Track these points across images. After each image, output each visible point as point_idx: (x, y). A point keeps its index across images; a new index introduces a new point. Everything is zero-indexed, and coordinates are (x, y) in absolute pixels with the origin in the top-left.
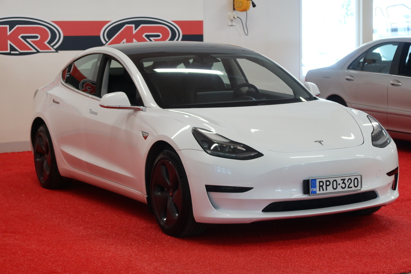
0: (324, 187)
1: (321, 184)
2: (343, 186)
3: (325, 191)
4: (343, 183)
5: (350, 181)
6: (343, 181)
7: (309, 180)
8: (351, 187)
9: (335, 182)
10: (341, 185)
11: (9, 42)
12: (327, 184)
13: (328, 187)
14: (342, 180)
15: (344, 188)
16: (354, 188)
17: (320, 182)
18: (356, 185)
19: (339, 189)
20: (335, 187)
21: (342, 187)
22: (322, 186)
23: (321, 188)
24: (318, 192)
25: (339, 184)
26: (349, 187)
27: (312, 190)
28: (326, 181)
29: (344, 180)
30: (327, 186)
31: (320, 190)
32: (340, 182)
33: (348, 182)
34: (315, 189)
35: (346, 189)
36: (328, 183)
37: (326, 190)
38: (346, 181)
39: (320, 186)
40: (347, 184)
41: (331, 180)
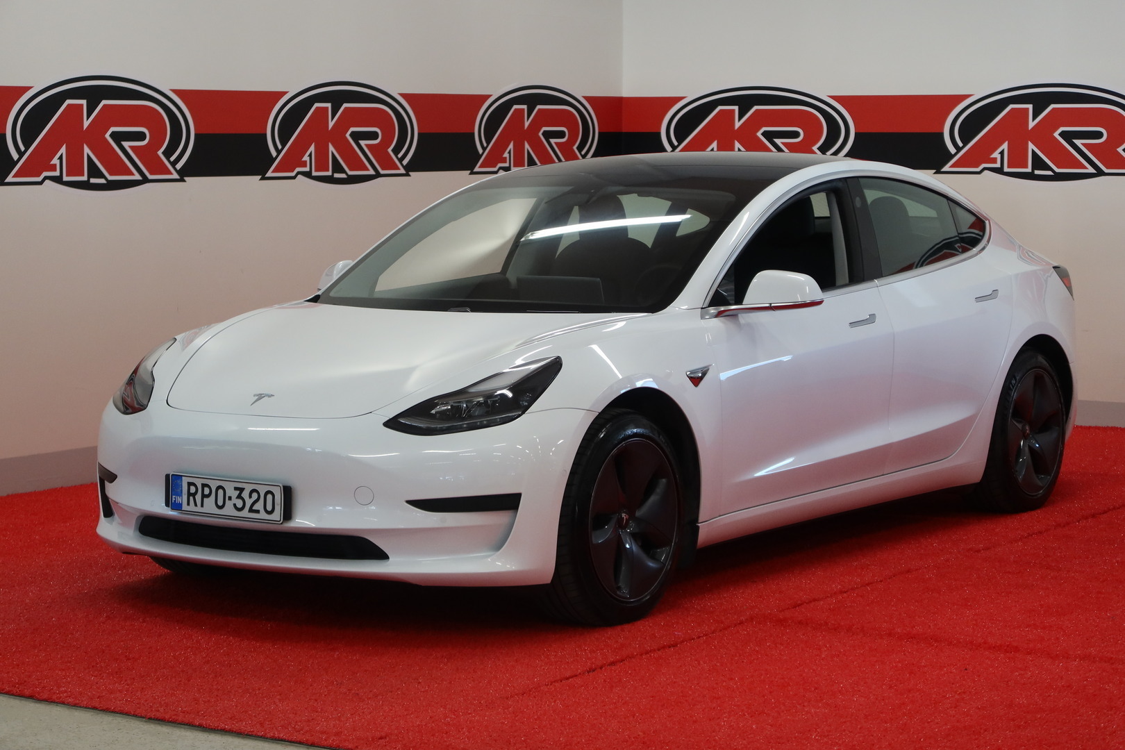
0: (198, 497)
1: (193, 489)
2: (239, 504)
3: (199, 509)
4: (239, 497)
5: (255, 496)
6: (238, 492)
7: (169, 475)
8: (258, 512)
9: (221, 492)
10: (235, 500)
11: (1031, 146)
12: (191, 492)
13: (205, 499)
14: (236, 489)
15: (240, 510)
16: (263, 515)
17: (190, 484)
18: (269, 508)
19: (229, 510)
20: (220, 503)
21: (235, 505)
22: (194, 495)
23: (191, 498)
24: (185, 507)
25: (230, 498)
26: (251, 510)
27: (174, 499)
28: (204, 486)
29: (241, 490)
30: (204, 496)
31: (188, 504)
32: (231, 492)
33: (250, 497)
34: (179, 500)
35: (245, 513)
36: (207, 491)
37: (202, 506)
38: (245, 494)
39: (189, 494)
40: (249, 502)
41: (214, 485)
